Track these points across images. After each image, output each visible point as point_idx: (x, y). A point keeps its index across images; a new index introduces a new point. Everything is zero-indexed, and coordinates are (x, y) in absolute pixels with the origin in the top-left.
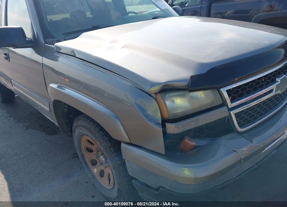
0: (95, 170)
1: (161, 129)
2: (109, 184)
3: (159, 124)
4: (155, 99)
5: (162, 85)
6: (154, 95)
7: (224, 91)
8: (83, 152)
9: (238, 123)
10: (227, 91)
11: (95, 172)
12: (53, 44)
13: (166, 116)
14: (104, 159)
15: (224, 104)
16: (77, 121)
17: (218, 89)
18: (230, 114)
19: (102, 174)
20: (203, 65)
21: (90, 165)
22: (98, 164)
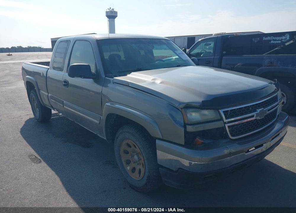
0: (128, 168)
1: (183, 129)
2: (140, 176)
3: (182, 126)
4: (181, 112)
5: (186, 104)
6: (180, 109)
7: (221, 112)
8: (121, 154)
9: (231, 134)
10: (223, 112)
11: (128, 169)
12: (113, 78)
13: (186, 122)
14: (137, 158)
15: (221, 119)
16: (122, 129)
17: (218, 110)
18: (225, 126)
19: (134, 170)
20: (209, 96)
21: (124, 164)
22: (132, 162)
